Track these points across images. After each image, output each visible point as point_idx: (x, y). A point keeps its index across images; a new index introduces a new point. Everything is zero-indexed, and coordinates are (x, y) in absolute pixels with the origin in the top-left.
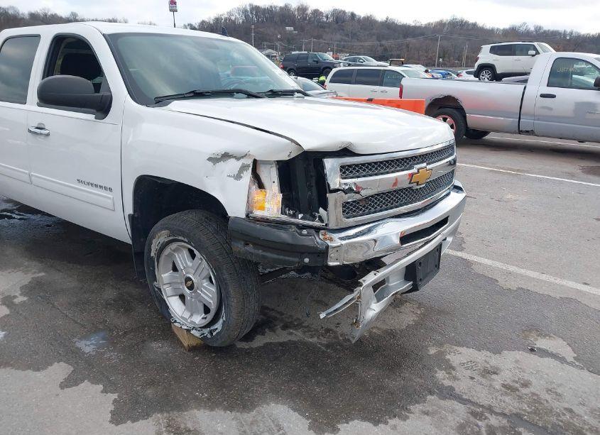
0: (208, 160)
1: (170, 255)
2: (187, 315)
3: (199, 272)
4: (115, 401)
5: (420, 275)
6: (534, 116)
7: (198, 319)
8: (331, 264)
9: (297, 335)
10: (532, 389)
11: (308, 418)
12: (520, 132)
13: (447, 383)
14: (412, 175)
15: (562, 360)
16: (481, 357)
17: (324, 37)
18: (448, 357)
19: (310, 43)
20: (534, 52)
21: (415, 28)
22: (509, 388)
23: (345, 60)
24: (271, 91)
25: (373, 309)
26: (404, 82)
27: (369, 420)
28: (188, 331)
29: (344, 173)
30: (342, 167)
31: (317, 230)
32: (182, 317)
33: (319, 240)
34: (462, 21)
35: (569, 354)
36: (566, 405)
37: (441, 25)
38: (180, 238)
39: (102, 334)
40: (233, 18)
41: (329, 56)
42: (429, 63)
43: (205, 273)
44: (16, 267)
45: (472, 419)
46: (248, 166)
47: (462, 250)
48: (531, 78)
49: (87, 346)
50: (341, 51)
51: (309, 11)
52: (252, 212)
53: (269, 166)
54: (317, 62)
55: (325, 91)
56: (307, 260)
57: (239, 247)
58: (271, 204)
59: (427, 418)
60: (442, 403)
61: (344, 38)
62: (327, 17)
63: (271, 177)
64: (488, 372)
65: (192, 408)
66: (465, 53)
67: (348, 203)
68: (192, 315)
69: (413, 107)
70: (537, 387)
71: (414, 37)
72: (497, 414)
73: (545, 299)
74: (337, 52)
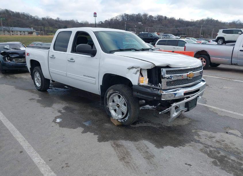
0: (128, 69)
1: (113, 97)
2: (117, 115)
3: (121, 102)
4: (98, 137)
5: (190, 106)
6: (237, 58)
7: (120, 116)
8: (162, 99)
9: (150, 125)
10: (225, 142)
11: (154, 144)
12: (232, 64)
13: (197, 139)
14: (188, 75)
15: (237, 136)
16: (209, 134)
17: (154, 26)
18: (198, 133)
19: (148, 29)
20: (241, 33)
21: (191, 22)
22: (217, 142)
23: (163, 36)
24: (142, 49)
25: (175, 114)
26: (186, 45)
27: (173, 146)
28: (117, 120)
29: (167, 73)
30: (167, 71)
31: (158, 89)
32: (115, 116)
33: (159, 92)
34: (211, 19)
35: (239, 134)
36: (236, 147)
37: (202, 21)
38: (117, 92)
39: (90, 121)
40: (118, 19)
41: (156, 34)
42: (197, 37)
43: (123, 102)
44: (59, 103)
45: (205, 148)
46: (139, 70)
47: (205, 104)
48: (236, 43)
49: (87, 124)
50: (160, 32)
51: (148, 16)
52: (139, 84)
53: (145, 71)
54: (152, 36)
55: (155, 48)
56: (155, 98)
57: (135, 93)
58: (145, 81)
59: (191, 147)
60: (195, 144)
61: (162, 26)
62: (155, 18)
63: (145, 74)
64: (211, 137)
65: (120, 140)
66: (213, 32)
67: (168, 82)
68: (118, 115)
69: (189, 54)
70: (227, 142)
71: (191, 26)
72: (213, 147)
73: (234, 119)
74: (159, 32)
